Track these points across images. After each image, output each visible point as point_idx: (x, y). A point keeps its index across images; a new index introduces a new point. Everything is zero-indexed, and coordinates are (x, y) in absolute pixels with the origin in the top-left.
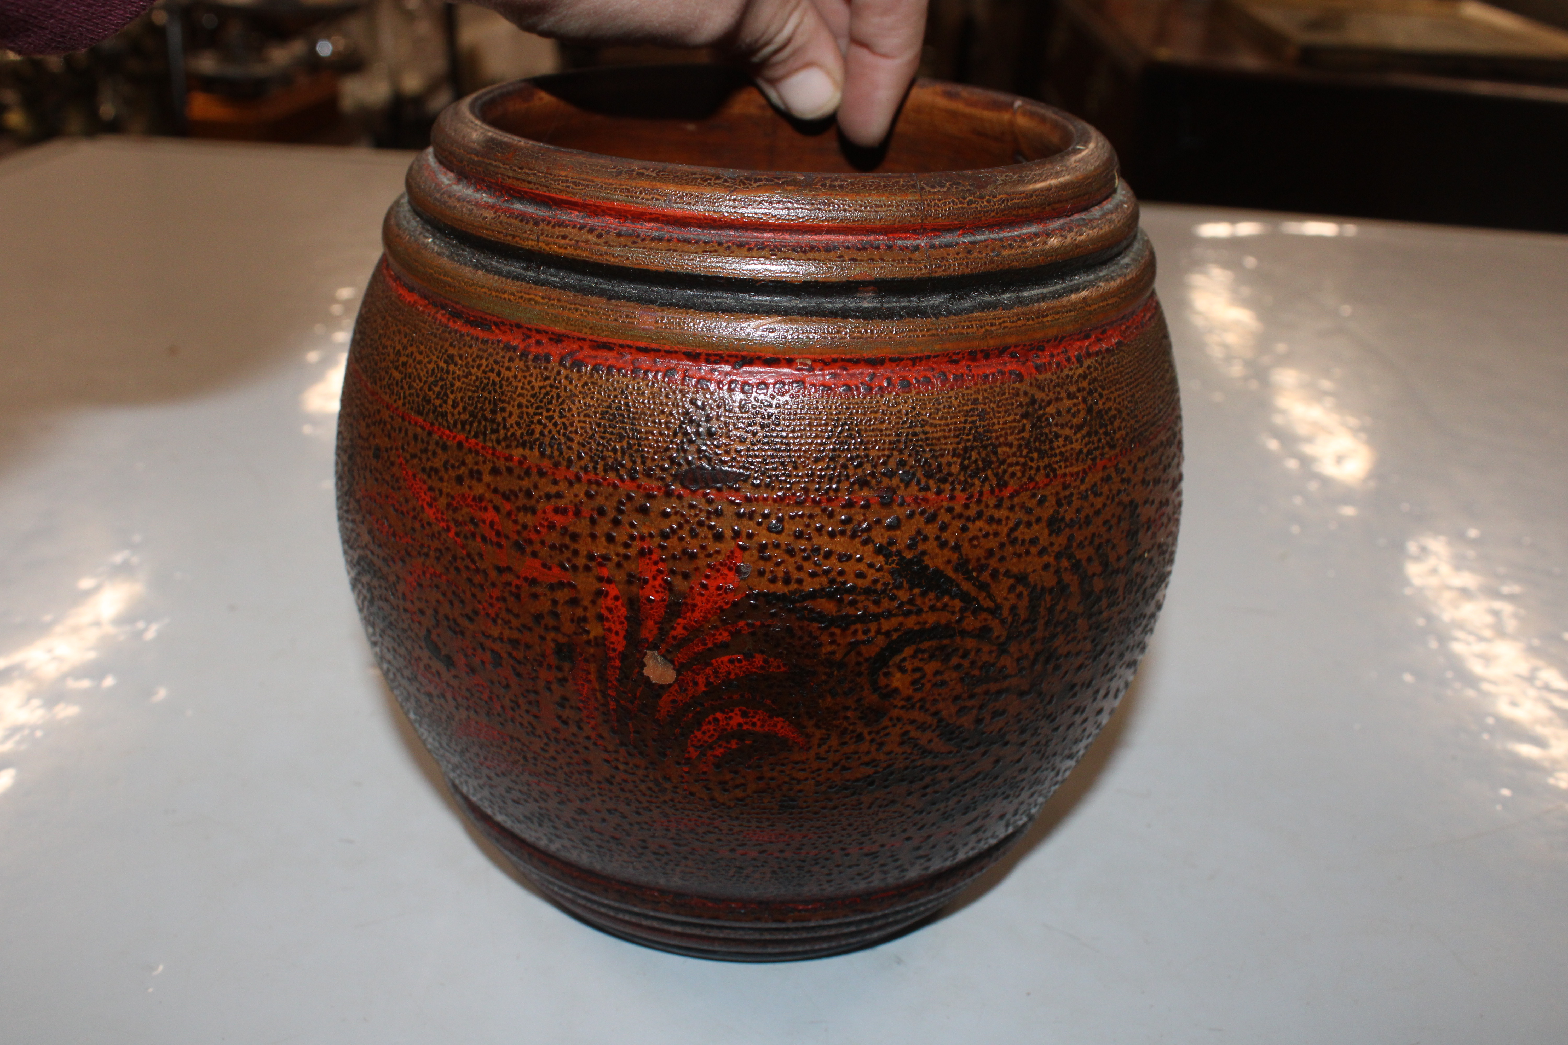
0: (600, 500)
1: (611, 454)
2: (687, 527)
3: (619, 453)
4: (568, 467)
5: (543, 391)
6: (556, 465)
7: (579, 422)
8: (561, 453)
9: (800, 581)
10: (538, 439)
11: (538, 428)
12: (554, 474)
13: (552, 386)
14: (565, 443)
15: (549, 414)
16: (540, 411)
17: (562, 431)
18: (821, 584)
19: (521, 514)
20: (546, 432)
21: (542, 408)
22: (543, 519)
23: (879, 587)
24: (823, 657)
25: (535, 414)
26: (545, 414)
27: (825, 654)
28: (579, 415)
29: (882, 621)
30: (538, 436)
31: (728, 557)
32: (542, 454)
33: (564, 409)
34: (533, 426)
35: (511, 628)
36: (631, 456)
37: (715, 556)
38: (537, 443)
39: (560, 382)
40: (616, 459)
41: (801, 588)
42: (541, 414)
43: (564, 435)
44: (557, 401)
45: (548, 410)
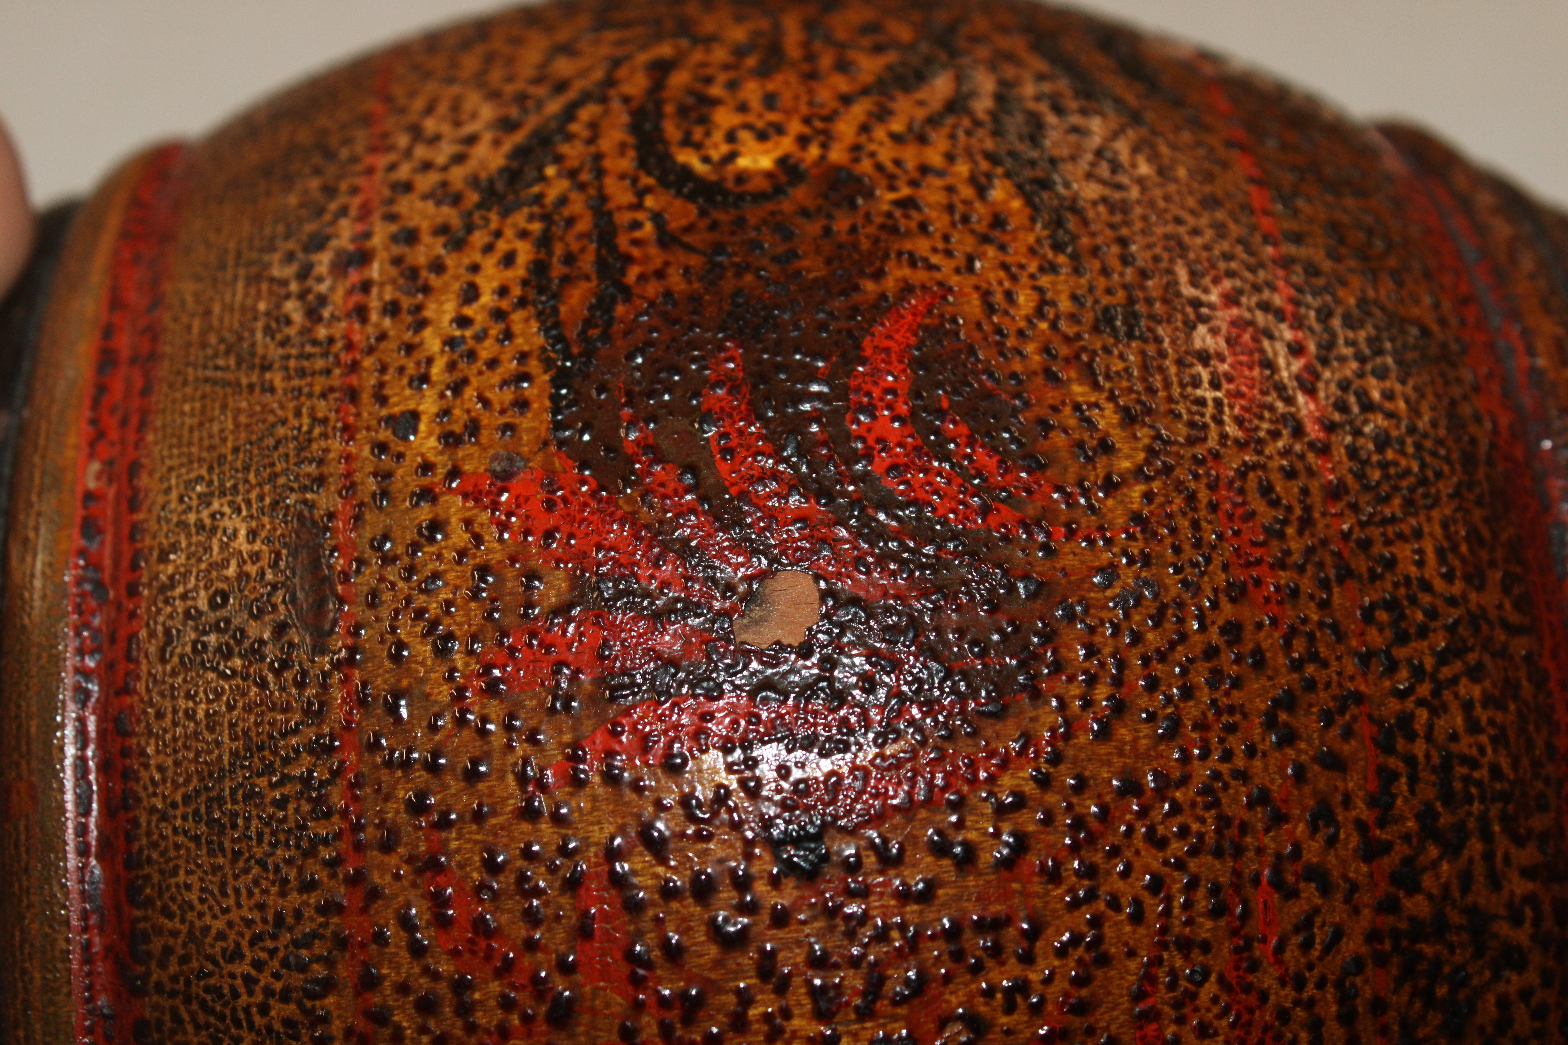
0: (395, 812)
1: (291, 807)
2: (420, 600)
3: (287, 790)
4: (340, 909)
5: (201, 1018)
6: (342, 943)
7: (239, 906)
8: (314, 935)
9: (523, 357)
10: (300, 1005)
11: (277, 1010)
12: (363, 946)
13: (188, 1001)
14: (290, 929)
15: (242, 990)
16: (241, 1015)
17: (270, 944)
18: (527, 320)
19: (480, 1018)
20: (278, 986)
21: (234, 1010)
22: (473, 953)
23: (536, 227)
24: (696, 285)
25: (251, 1027)
26: (244, 1000)
27: (690, 282)
28: (226, 911)
29: (611, 205)
30: (293, 1006)
31: (477, 500)
32: (328, 986)
33: (224, 951)
34: (277, 1026)
35: (786, 1014)
36: (286, 761)
37: (477, 528)
38: (309, 1004)
39: (174, 979)
40: (299, 796)
41: (536, 354)
42: (247, 1010)
43: (274, 937)
44: (211, 974)
45: (235, 995)
